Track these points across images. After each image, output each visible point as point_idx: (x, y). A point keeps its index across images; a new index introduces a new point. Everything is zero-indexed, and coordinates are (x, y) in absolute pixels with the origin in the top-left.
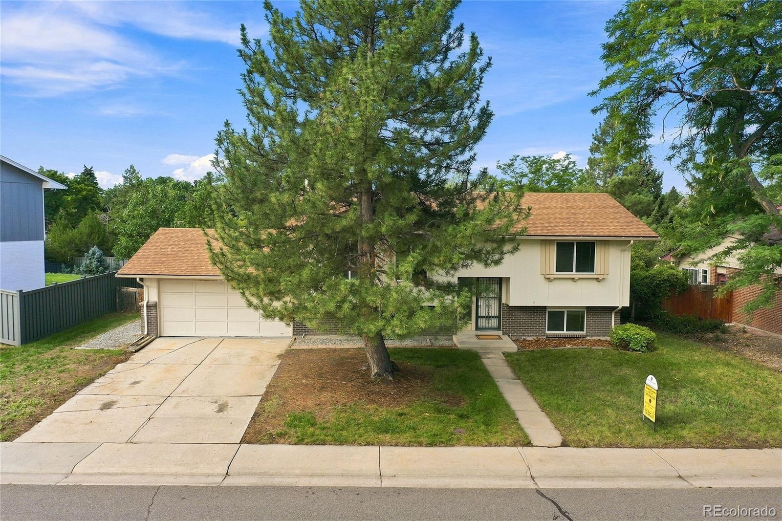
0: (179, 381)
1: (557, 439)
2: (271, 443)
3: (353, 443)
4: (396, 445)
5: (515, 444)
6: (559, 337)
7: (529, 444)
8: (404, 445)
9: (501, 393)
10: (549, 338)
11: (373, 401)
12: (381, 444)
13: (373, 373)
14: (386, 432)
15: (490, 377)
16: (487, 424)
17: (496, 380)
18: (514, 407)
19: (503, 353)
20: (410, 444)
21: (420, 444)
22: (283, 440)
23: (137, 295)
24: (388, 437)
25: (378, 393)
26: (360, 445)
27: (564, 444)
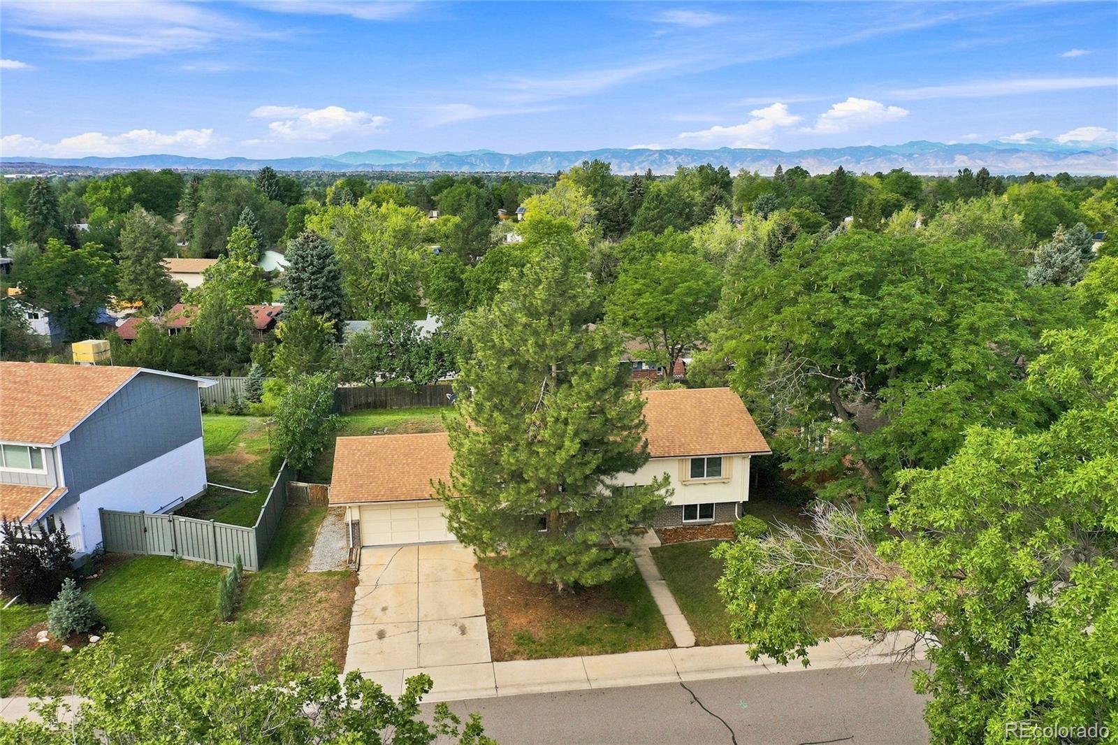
0: (415, 603)
1: (692, 640)
2: (511, 660)
3: (564, 655)
4: (592, 655)
5: (666, 647)
6: (694, 525)
7: (675, 646)
8: (596, 655)
9: (652, 598)
10: (685, 528)
11: (566, 616)
12: (582, 654)
13: (560, 589)
14: (583, 643)
15: (643, 580)
16: (647, 632)
17: (648, 582)
18: (663, 612)
19: (650, 549)
20: (600, 653)
21: (607, 653)
22: (518, 657)
23: (309, 490)
24: (584, 648)
25: (568, 607)
26: (569, 657)
27: (697, 644)
